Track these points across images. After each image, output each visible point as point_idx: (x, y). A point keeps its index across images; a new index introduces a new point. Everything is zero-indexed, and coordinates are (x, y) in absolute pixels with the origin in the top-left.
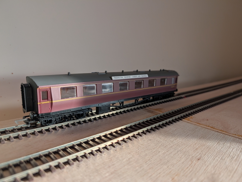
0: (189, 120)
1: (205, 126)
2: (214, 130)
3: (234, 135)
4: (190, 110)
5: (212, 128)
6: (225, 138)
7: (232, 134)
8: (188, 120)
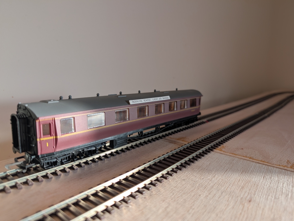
0: (222, 150)
1: (242, 157)
2: (254, 160)
3: (278, 165)
4: (220, 138)
5: (250, 158)
6: (269, 170)
7: (275, 165)
8: (220, 150)
